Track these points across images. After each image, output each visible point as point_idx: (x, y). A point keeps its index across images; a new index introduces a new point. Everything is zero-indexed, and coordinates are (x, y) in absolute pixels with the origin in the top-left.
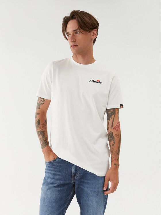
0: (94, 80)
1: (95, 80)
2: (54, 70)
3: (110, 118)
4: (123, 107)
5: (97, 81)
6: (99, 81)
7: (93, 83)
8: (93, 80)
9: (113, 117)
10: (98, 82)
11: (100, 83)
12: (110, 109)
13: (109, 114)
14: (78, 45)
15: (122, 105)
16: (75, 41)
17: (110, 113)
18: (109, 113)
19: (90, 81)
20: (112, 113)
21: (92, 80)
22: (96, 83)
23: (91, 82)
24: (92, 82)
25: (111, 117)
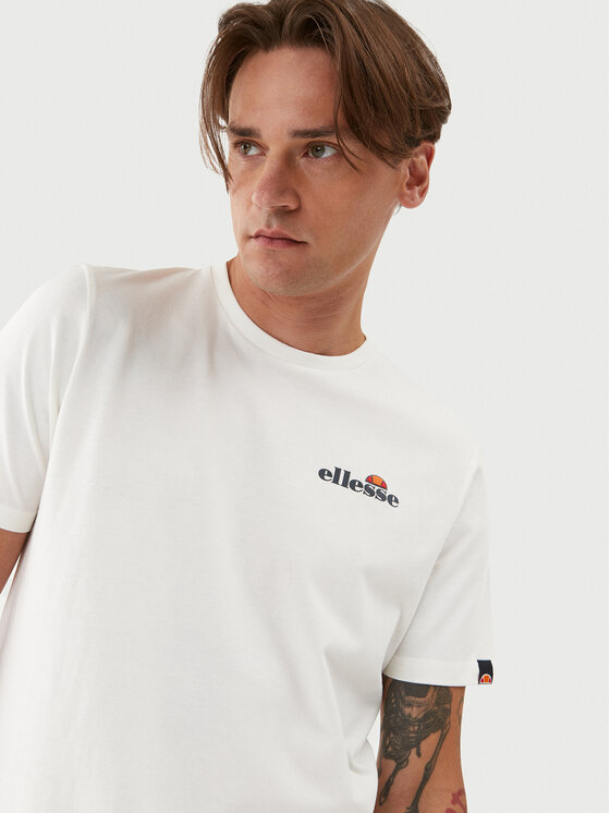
0: (347, 474)
1: (359, 475)
2: (96, 337)
3: (409, 748)
4: (490, 681)
5: (370, 479)
6: (384, 486)
7: (339, 488)
8: (344, 468)
9: (428, 745)
10: (375, 488)
11: (391, 500)
12: (422, 689)
13: (407, 721)
14: (304, 237)
15: (486, 668)
16: (293, 206)
17: (414, 712)
18: (407, 710)
19: (322, 473)
20: (426, 716)
21: (338, 471)
22: (359, 496)
23: (329, 484)
24: (336, 481)
25: (418, 745)
